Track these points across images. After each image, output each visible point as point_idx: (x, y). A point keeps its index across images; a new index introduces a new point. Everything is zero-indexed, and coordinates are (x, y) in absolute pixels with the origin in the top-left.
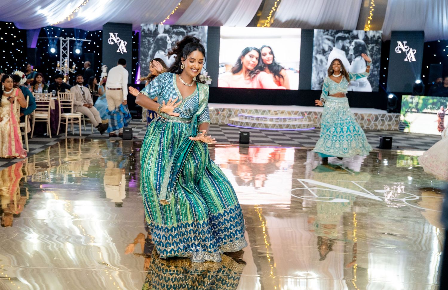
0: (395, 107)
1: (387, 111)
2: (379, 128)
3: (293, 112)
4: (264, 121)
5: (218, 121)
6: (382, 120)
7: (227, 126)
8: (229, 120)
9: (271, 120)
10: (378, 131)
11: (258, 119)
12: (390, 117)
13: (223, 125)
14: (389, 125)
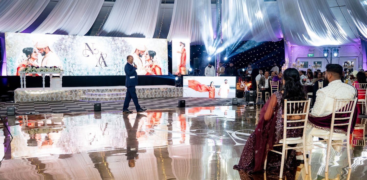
0: (180, 83)
1: (176, 86)
2: (172, 96)
3: (113, 89)
4: (104, 96)
5: (72, 99)
6: (174, 91)
7: (79, 101)
8: (80, 97)
9: (109, 95)
10: (172, 98)
11: (100, 95)
12: (178, 89)
13: (76, 101)
14: (178, 94)
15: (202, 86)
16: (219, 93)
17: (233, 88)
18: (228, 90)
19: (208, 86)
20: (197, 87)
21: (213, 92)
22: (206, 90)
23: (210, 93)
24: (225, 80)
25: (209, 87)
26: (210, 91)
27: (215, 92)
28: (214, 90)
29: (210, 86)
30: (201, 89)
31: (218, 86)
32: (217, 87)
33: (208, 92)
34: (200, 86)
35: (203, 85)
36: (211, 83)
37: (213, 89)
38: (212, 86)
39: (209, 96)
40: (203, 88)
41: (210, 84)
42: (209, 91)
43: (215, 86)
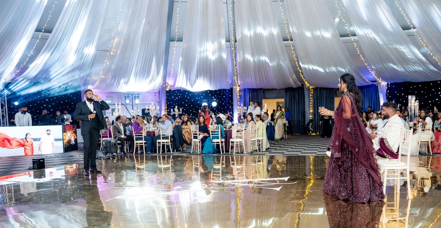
15: (12, 141)
16: (40, 148)
17: (60, 140)
18: (52, 143)
19: (21, 139)
20: (4, 142)
21: (31, 147)
22: (19, 145)
23: (26, 150)
24: (47, 131)
25: (23, 141)
26: (26, 147)
27: (33, 147)
28: (32, 144)
29: (25, 140)
30: (11, 144)
31: (37, 139)
32: (35, 140)
33: (22, 149)
34: (9, 140)
35: (14, 139)
36: (27, 135)
37: (30, 143)
38: (28, 140)
39: (25, 154)
40: (14, 143)
41: (25, 136)
42: (23, 146)
43: (33, 139)
